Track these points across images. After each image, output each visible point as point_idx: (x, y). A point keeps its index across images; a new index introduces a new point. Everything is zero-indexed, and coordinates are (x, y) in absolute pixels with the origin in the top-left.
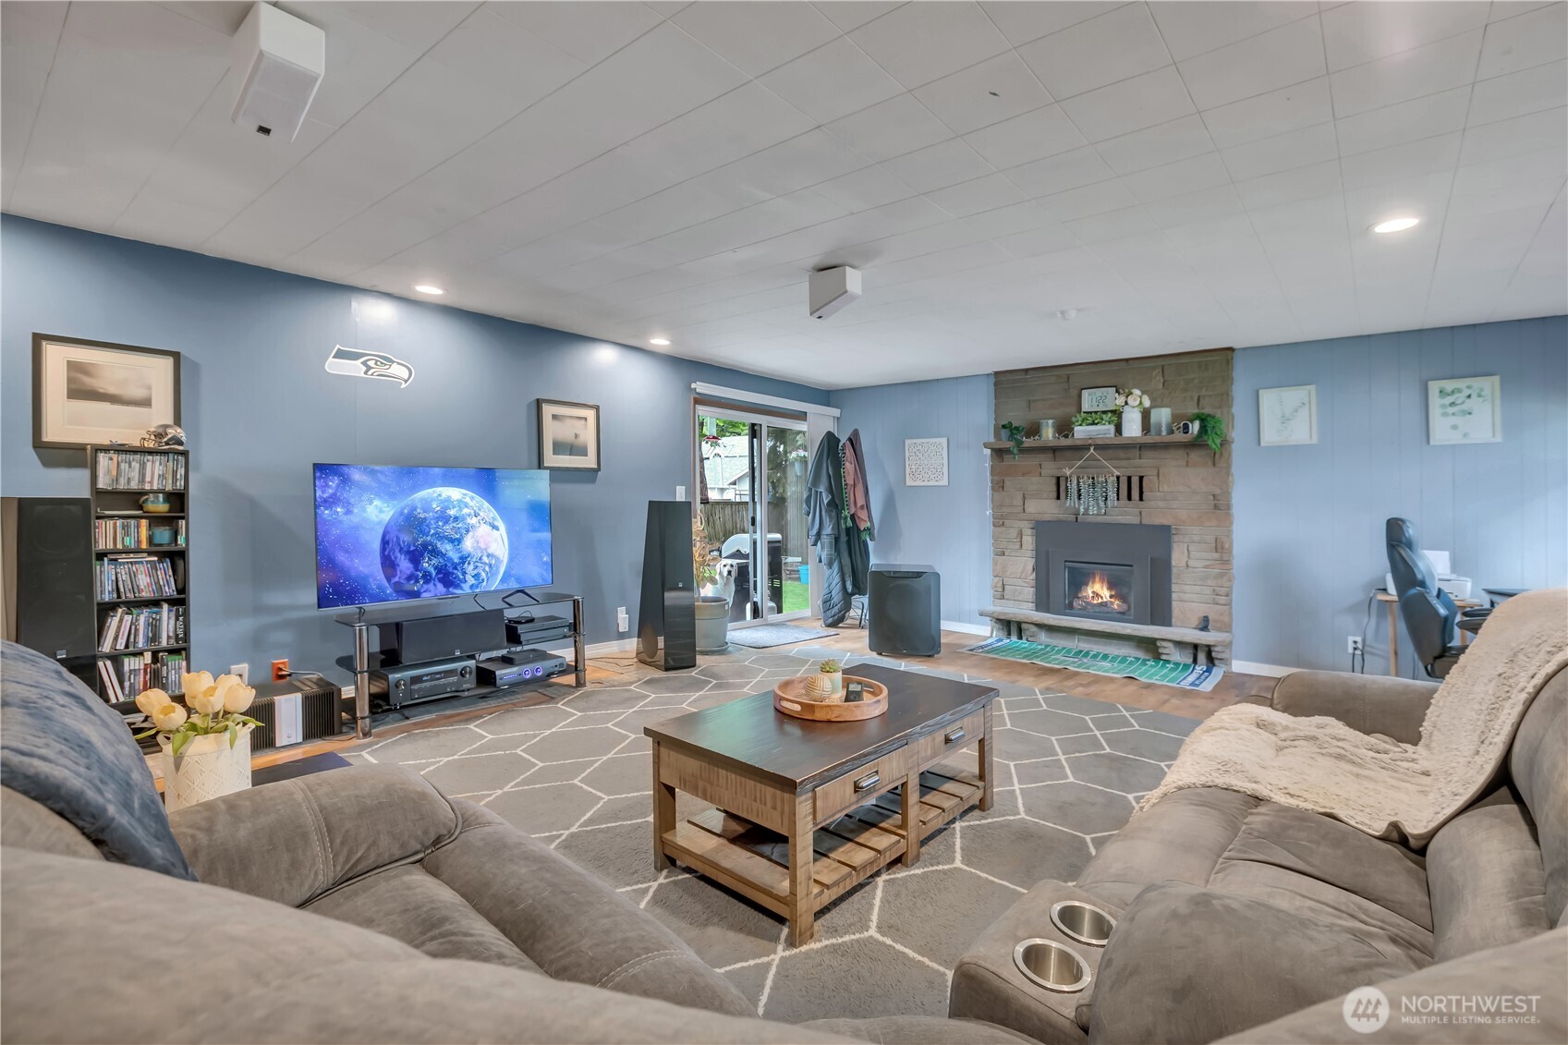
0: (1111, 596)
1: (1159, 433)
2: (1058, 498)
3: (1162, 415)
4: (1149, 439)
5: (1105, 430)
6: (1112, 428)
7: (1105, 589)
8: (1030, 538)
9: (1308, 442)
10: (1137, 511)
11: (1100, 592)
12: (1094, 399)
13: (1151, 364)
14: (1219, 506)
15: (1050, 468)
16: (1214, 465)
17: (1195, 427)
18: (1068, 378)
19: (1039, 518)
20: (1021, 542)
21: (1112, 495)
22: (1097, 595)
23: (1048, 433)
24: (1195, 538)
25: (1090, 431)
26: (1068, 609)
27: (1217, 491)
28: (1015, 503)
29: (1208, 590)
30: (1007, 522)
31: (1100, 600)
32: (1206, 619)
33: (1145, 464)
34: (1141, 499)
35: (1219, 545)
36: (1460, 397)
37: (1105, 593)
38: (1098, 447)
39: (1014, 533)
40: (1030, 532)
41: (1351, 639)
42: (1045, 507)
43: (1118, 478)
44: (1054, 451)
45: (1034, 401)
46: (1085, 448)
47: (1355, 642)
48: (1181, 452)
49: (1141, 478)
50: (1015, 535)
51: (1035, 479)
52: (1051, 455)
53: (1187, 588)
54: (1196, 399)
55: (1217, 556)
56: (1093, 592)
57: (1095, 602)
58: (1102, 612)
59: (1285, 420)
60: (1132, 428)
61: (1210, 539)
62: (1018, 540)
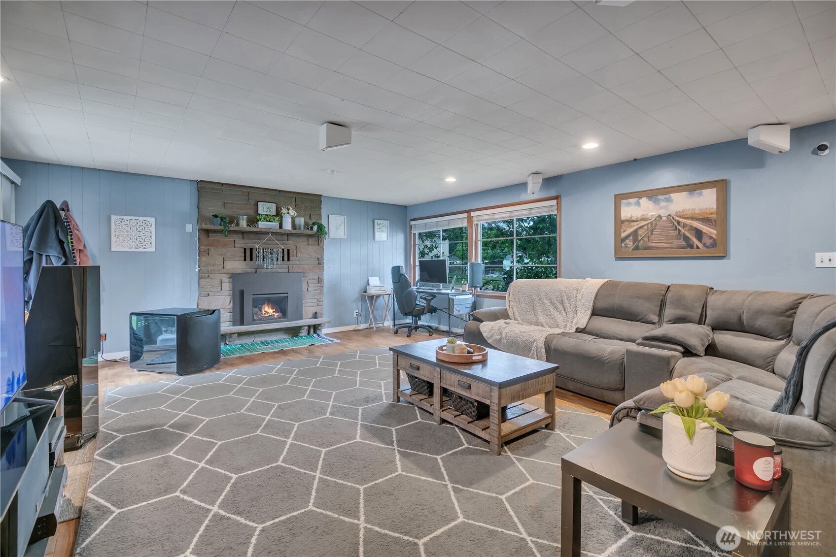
0: (274, 312)
1: (300, 229)
2: (245, 260)
3: (301, 221)
4: (294, 231)
5: (275, 225)
6: (277, 224)
7: (270, 309)
8: (228, 284)
9: (344, 238)
10: (287, 267)
11: (268, 311)
12: (265, 207)
13: (291, 195)
14: (320, 262)
15: (241, 243)
16: (318, 245)
17: (315, 228)
18: (248, 194)
19: (234, 271)
20: (221, 286)
21: (280, 258)
22: (267, 312)
23: (243, 223)
24: (311, 278)
25: (267, 225)
26: (253, 321)
27: (319, 256)
28: (217, 263)
29: (316, 301)
30: (211, 275)
31: (268, 315)
32: (316, 313)
33: (291, 244)
34: (288, 260)
35: (320, 280)
36: (381, 226)
37: (271, 311)
38: (273, 233)
39: (217, 282)
40: (228, 280)
41: (355, 312)
42: (237, 265)
43: (283, 250)
44: (243, 233)
45: (227, 203)
46: (266, 233)
47: (356, 312)
48: (305, 239)
49: (288, 250)
50: (218, 282)
51: (231, 249)
52: (241, 236)
53: (307, 301)
54: (309, 214)
55: (319, 285)
56: (265, 311)
57: (266, 316)
58: (270, 319)
59: (337, 228)
60: (288, 226)
61: (316, 278)
62: (220, 285)
